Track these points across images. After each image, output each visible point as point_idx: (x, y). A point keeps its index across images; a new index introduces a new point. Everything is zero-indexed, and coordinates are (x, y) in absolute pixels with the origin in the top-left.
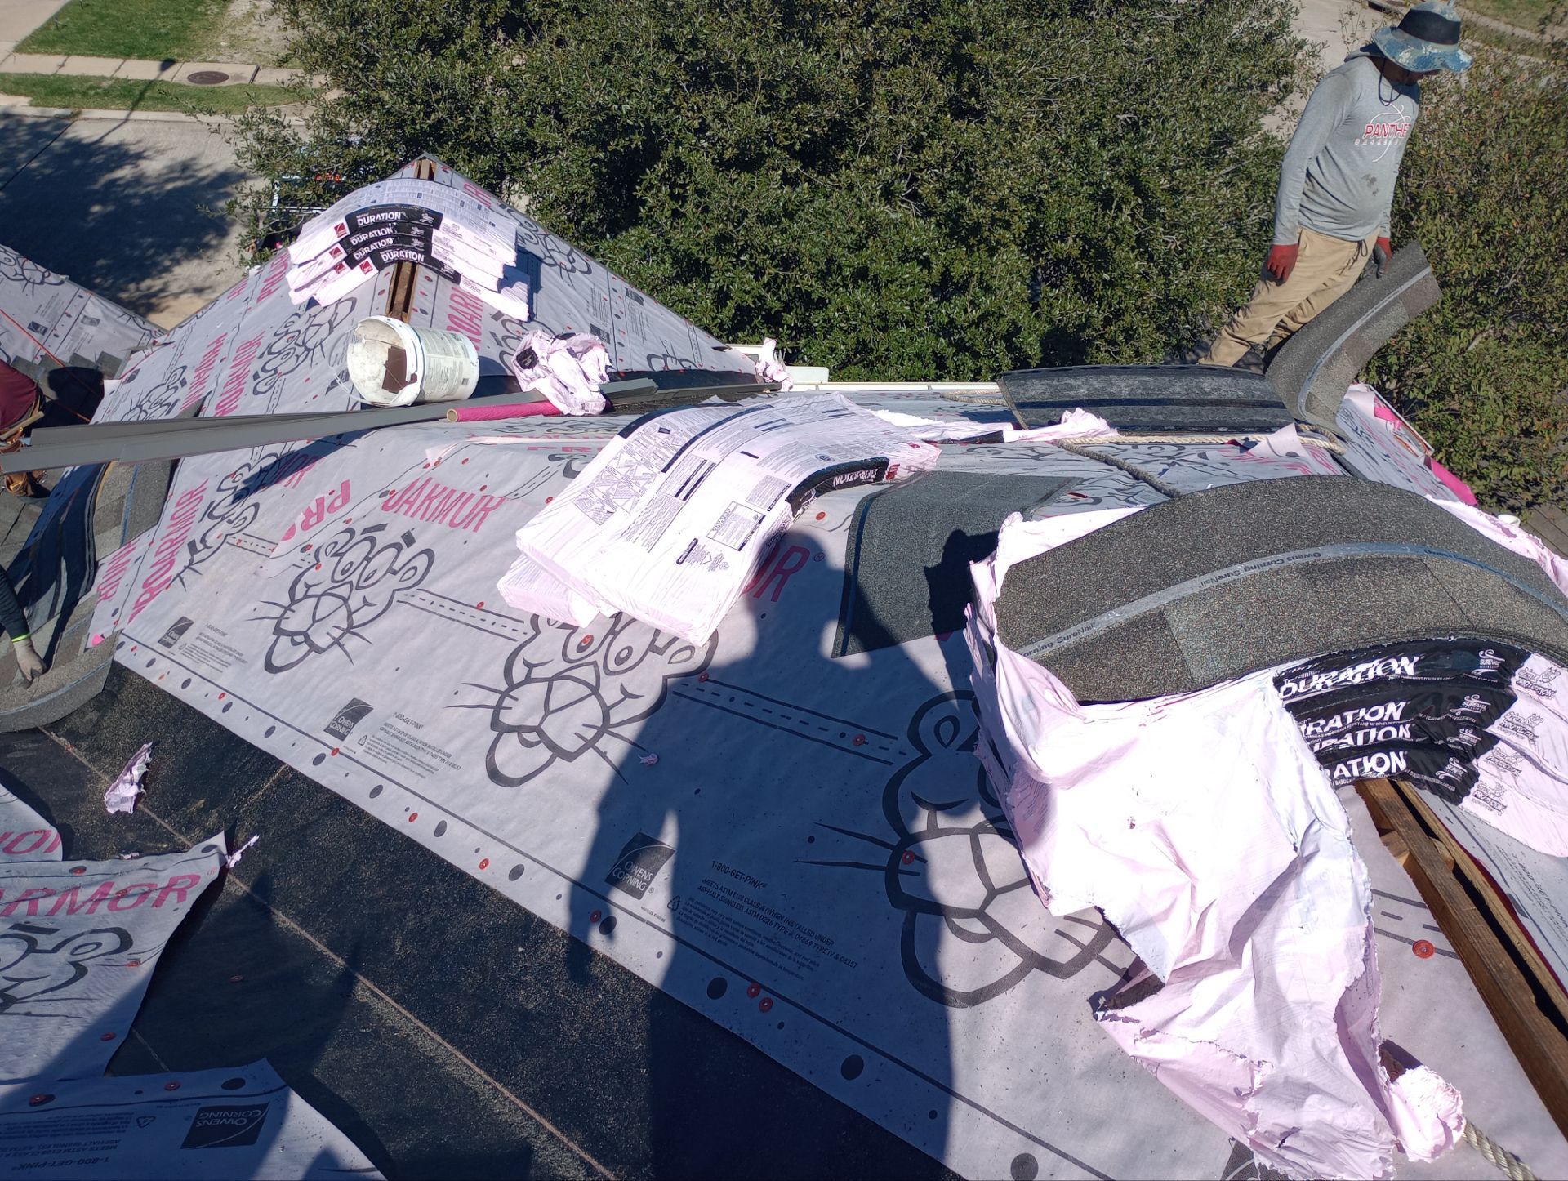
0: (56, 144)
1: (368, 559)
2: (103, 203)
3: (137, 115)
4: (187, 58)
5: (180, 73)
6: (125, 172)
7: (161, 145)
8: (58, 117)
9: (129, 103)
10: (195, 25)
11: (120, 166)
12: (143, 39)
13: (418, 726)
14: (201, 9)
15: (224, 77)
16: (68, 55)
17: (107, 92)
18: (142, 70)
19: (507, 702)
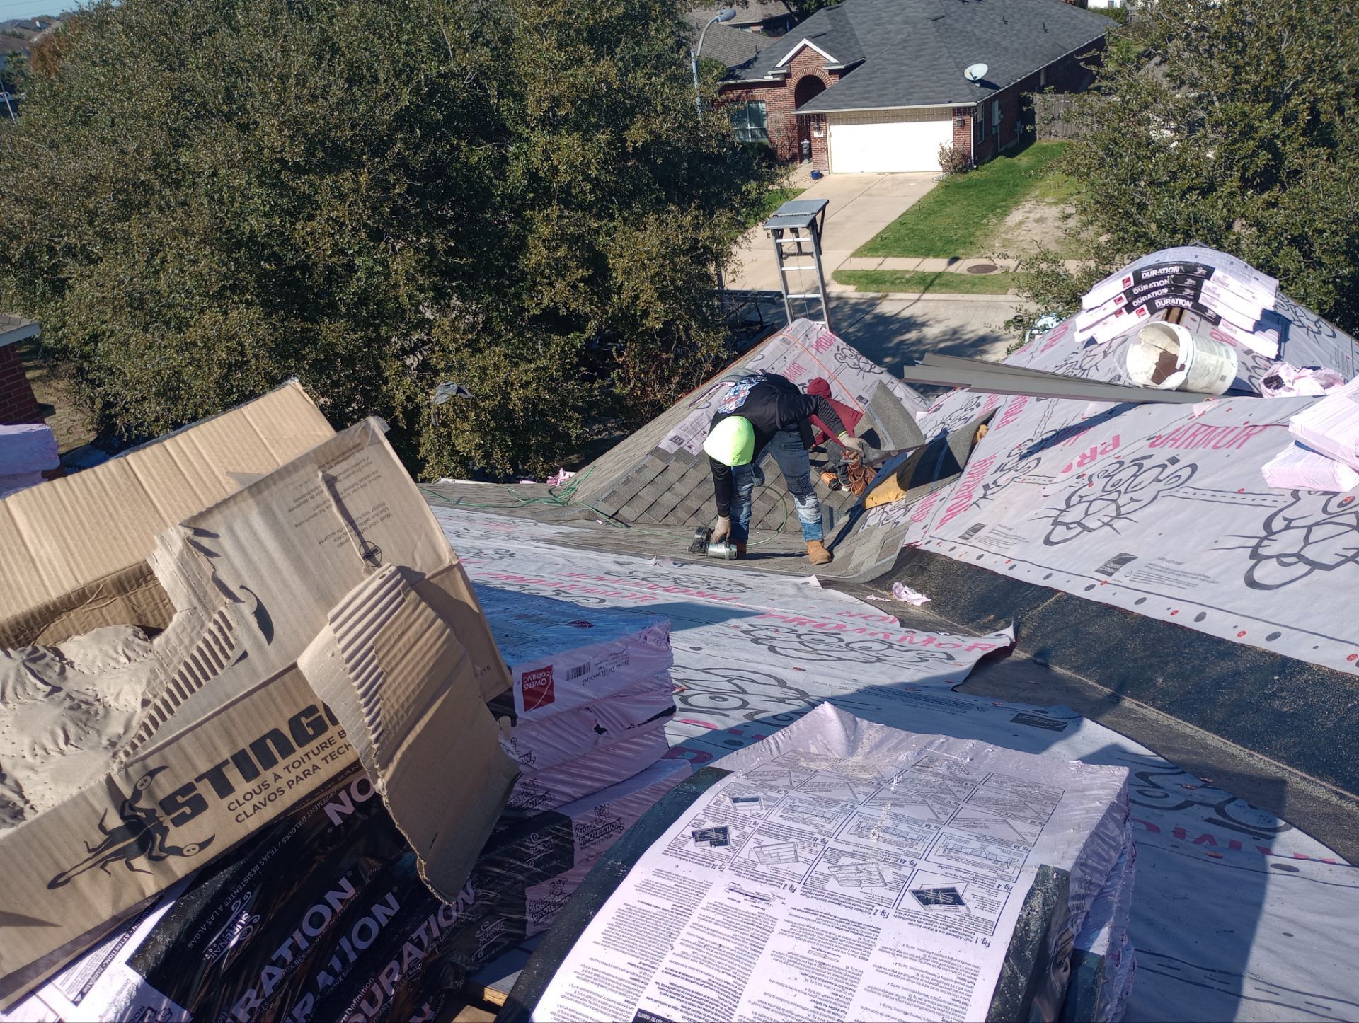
0: (868, 317)
1: (1136, 476)
2: (893, 356)
3: (927, 296)
4: (968, 256)
5: (962, 267)
6: (912, 335)
7: (940, 317)
8: (873, 299)
9: (922, 288)
10: (978, 233)
11: (908, 331)
12: (939, 244)
13: (1179, 564)
14: (985, 221)
15: (995, 268)
16: (886, 257)
17: (908, 281)
18: (935, 265)
19: (1266, 542)
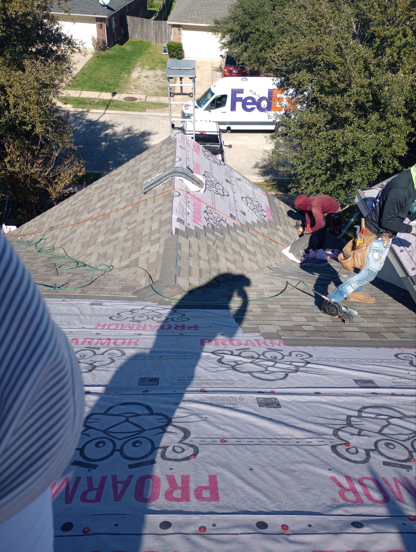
0: (84, 121)
3: (108, 111)
4: (121, 92)
5: (120, 97)
6: (109, 131)
7: (119, 122)
8: (82, 112)
9: (106, 107)
10: (121, 81)
11: (107, 129)
12: (105, 86)
14: (122, 76)
15: (136, 99)
16: (82, 90)
17: (98, 103)
18: (107, 96)
